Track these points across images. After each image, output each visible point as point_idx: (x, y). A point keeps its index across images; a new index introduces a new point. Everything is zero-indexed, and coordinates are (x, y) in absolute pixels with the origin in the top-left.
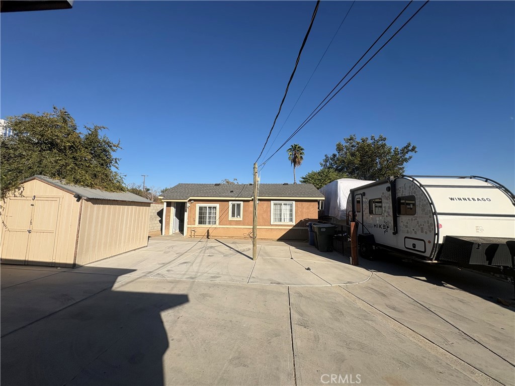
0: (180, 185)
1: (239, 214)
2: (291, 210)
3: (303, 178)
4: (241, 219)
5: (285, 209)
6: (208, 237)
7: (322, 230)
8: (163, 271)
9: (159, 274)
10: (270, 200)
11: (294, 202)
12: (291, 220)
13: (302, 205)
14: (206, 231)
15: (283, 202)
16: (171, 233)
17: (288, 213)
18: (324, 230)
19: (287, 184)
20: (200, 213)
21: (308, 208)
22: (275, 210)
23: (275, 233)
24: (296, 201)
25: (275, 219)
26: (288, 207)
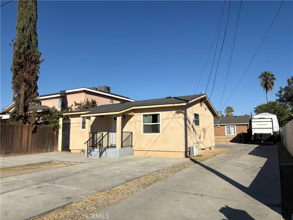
10: (224, 125)
12: (235, 134)
13: (239, 127)
15: (230, 126)
17: (233, 130)
19: (236, 116)
21: (242, 128)
22: (227, 129)
23: (227, 139)
24: (236, 125)
25: (228, 134)
26: (233, 128)
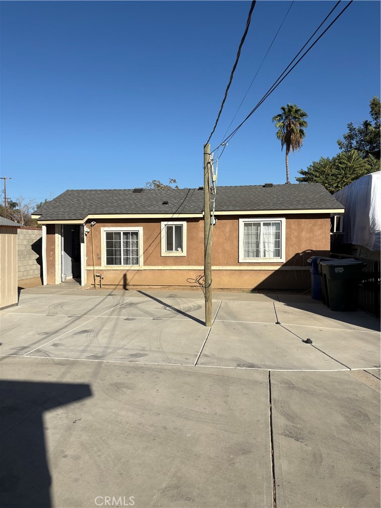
0: (69, 194)
1: (179, 245)
2: (278, 236)
3: (303, 173)
4: (184, 254)
5: (267, 234)
6: (125, 286)
7: (337, 270)
8: (46, 345)
9: (39, 351)
10: (237, 217)
11: (284, 220)
12: (278, 253)
13: (299, 225)
14: (122, 276)
15: (262, 221)
16: (58, 281)
17: (272, 239)
18: (341, 270)
19: (271, 185)
20: (109, 245)
21: (311, 230)
22: (247, 235)
23: (246, 277)
24: (287, 216)
25: (247, 253)
26: (272, 230)
